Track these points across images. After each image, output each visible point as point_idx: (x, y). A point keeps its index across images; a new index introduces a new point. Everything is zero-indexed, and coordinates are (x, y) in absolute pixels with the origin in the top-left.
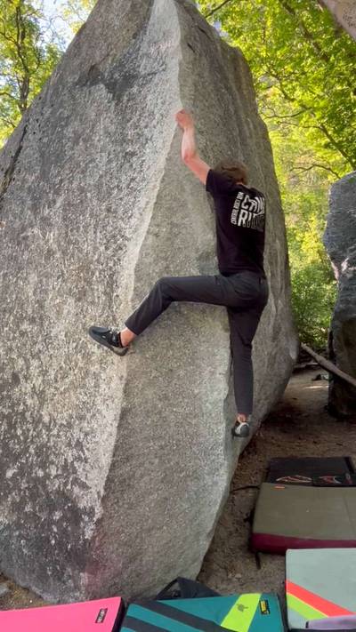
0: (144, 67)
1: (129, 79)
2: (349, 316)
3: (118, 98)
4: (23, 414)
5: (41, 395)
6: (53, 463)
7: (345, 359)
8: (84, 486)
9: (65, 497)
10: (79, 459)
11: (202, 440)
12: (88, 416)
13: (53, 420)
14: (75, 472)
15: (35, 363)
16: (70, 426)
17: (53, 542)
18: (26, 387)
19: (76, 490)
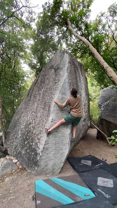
0: (61, 66)
1: (58, 68)
2: (102, 118)
3: (55, 72)
4: (30, 131)
5: (34, 127)
6: (34, 142)
7: (101, 127)
8: (39, 148)
9: (35, 150)
10: (39, 142)
11: (64, 142)
12: (42, 133)
13: (35, 133)
14: (38, 145)
15: (34, 121)
16: (38, 135)
17: (31, 159)
18: (32, 125)
19: (37, 149)
